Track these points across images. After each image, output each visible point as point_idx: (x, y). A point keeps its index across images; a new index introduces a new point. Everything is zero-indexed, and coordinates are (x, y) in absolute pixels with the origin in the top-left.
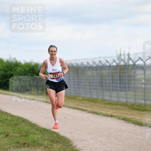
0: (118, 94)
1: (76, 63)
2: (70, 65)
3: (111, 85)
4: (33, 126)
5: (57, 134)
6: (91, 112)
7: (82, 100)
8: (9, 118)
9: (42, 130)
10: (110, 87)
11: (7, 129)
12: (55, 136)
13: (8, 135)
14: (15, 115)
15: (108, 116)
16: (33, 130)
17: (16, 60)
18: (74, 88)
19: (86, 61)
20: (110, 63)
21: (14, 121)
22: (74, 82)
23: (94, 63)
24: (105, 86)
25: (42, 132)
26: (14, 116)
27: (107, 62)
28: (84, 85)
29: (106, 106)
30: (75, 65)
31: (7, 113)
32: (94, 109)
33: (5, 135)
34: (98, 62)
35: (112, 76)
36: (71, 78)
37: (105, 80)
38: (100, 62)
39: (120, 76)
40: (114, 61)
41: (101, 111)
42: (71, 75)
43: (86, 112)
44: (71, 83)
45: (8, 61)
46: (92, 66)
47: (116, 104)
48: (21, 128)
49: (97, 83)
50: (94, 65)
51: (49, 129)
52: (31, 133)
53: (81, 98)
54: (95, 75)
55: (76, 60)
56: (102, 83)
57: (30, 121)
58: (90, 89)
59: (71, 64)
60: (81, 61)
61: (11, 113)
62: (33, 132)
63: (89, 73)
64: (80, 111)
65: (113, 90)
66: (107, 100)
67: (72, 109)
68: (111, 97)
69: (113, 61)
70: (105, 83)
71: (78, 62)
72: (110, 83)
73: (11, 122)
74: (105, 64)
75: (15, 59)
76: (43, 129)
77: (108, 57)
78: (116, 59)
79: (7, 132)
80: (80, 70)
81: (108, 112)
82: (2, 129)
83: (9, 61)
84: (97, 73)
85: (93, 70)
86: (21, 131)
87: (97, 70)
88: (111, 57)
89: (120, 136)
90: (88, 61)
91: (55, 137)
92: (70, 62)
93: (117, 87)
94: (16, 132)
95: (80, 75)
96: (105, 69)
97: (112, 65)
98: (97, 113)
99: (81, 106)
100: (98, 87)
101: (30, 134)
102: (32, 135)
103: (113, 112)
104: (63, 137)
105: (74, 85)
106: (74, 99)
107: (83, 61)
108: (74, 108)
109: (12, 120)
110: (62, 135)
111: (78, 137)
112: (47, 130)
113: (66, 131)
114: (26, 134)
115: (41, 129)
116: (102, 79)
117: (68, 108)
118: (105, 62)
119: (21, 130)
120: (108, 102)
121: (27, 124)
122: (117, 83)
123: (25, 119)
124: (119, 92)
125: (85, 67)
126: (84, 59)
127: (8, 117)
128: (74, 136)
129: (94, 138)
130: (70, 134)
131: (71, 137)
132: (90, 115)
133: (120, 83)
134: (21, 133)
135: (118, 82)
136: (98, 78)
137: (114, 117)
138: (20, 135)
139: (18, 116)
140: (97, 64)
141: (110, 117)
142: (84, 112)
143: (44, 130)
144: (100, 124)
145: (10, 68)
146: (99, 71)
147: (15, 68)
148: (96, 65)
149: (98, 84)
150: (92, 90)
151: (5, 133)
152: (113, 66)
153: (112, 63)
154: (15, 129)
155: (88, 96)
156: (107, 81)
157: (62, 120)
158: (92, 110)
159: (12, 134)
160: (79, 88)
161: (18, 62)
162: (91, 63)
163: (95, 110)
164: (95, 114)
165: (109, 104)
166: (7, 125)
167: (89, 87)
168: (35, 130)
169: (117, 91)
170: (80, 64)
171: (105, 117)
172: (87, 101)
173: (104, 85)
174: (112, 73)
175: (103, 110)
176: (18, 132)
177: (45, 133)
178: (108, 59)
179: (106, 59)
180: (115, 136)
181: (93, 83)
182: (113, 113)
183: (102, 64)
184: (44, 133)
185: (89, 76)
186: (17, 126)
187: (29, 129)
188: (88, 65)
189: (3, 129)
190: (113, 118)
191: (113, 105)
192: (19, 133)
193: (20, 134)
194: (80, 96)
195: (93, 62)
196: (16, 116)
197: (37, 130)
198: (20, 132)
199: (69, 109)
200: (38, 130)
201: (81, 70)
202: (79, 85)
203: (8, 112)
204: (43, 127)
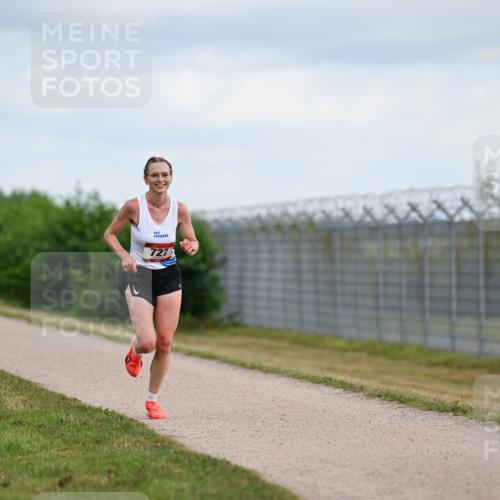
0: (480, 327)
1: (324, 212)
2: (303, 218)
3: (454, 292)
4: (163, 448)
5: (252, 478)
6: (379, 396)
7: (344, 350)
8: (72, 417)
9: (197, 462)
10: (450, 300)
11: (64, 457)
12: (245, 482)
13: (68, 480)
14: (97, 405)
15: (442, 409)
16: (162, 462)
17: (100, 202)
18: (317, 303)
19: (362, 203)
20: (452, 212)
21: (89, 429)
22: (316, 282)
23: (392, 211)
24: (432, 299)
25: (194, 468)
26: (90, 407)
27: (440, 206)
28: (355, 295)
29: (436, 371)
30: (319, 217)
31: (64, 398)
32: (390, 383)
33: (58, 479)
34: (407, 208)
35: (458, 261)
36: (305, 266)
37: (433, 274)
38: (414, 208)
39: (487, 261)
40: (466, 203)
41: (415, 391)
42: (305, 256)
43: (362, 394)
44: (305, 287)
45: (68, 203)
46: (383, 221)
47: (474, 367)
48: (118, 453)
49: (400, 285)
50: (392, 220)
51: (221, 457)
52: (156, 470)
53: (340, 343)
54: (394, 254)
55: (322, 200)
56: (421, 286)
57: (150, 428)
58: (377, 308)
59: (304, 213)
60: (341, 204)
61: (79, 398)
62: (163, 468)
63: (372, 248)
64: (337, 391)
65: (460, 314)
66: (438, 351)
67: (309, 384)
68: (453, 337)
69: (460, 204)
70: (431, 286)
71: (329, 207)
72: (450, 287)
73: (78, 431)
74: (431, 215)
75: (96, 196)
76: (197, 458)
77: (441, 189)
78: (471, 195)
79: (66, 470)
80: (337, 236)
81: (443, 393)
82: (46, 459)
83: (74, 203)
84: (402, 250)
85: (386, 237)
86: (117, 464)
87: (400, 237)
88: (452, 189)
89: (486, 484)
90: (369, 204)
91: (245, 489)
92: (300, 208)
93: (478, 302)
94: (97, 467)
95: (337, 256)
96: (432, 235)
97: (457, 219)
98: (401, 400)
99: (343, 372)
100: (404, 302)
101: (152, 479)
102: (156, 481)
103: (462, 396)
104: (273, 488)
105: (317, 292)
106: (315, 346)
107: (349, 205)
108: (315, 381)
109: (84, 424)
110: (269, 480)
111: (331, 488)
112: (215, 462)
113: (285, 467)
114: (133, 477)
115: (193, 458)
116: (421, 273)
117: (294, 380)
118: (434, 206)
119: (117, 460)
120: (442, 358)
121: (141, 439)
122: (477, 288)
123: (132, 420)
124: (483, 321)
125: (357, 227)
126: (353, 197)
127: (67, 414)
128: (315, 485)
129: (391, 492)
130: (299, 479)
131: (306, 486)
132: (376, 406)
133: (487, 287)
134: (117, 474)
135: (482, 282)
136: (405, 267)
137: (464, 413)
138: (113, 482)
139: (104, 409)
140: (402, 215)
141: (451, 414)
142: (350, 395)
143: (204, 461)
144: (413, 440)
145: (77, 228)
146: (409, 243)
147: (97, 228)
148: (397, 217)
149: (404, 290)
150: (383, 314)
151: (56, 473)
152: (462, 222)
153: (459, 210)
154: (93, 459)
155: (368, 336)
156: (440, 280)
157: (271, 424)
158: (383, 388)
159: (84, 477)
160: (335, 305)
161: (108, 207)
162: (379, 212)
163: (393, 389)
164: (395, 404)
165: (447, 364)
166: (64, 442)
167: (370, 302)
168: (169, 460)
169: (478, 316)
170: (337, 214)
171: (431, 413)
172: (363, 355)
173: (427, 292)
174: (459, 248)
175: (424, 389)
176: (106, 468)
177: (207, 474)
178: (442, 197)
179: (435, 197)
180: (468, 484)
181: (386, 285)
182: (459, 399)
183: (420, 216)
184: (202, 474)
185: (372, 261)
186: (101, 447)
187: (145, 458)
188: (368, 219)
189: (51, 459)
190: (461, 418)
191: (460, 368)
192: (109, 472)
193: (113, 475)
194: (337, 337)
195: (386, 207)
196: (99, 410)
197: (176, 461)
198: (114, 468)
199: (299, 383)
200: (181, 461)
201: (342, 238)
202: (334, 294)
203: (69, 396)
204: (199, 451)
